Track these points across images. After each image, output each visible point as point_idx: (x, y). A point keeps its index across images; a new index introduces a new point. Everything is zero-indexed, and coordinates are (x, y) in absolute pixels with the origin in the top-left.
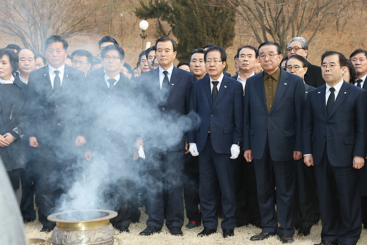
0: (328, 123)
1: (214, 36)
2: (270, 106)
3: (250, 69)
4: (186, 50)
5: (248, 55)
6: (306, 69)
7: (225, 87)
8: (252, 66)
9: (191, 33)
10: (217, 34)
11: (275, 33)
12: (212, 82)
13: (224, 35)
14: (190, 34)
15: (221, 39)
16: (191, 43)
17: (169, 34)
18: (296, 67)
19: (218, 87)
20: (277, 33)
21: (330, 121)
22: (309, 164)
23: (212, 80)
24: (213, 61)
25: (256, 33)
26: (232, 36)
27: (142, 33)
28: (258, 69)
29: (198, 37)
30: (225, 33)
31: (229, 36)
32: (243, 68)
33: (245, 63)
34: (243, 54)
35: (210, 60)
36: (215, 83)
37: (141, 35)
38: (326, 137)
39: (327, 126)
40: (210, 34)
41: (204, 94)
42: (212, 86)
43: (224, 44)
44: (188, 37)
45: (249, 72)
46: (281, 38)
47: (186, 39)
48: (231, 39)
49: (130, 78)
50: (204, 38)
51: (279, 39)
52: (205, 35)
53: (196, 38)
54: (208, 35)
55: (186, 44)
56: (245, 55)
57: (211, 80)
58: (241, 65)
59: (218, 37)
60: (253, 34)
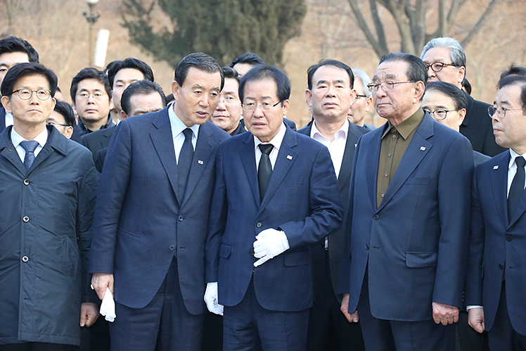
0: (509, 238)
1: (258, 14)
2: (381, 194)
3: (342, 114)
4: (191, 46)
5: (334, 83)
6: (464, 113)
7: (290, 157)
8: (344, 106)
9: (203, 6)
10: (264, 10)
11: (398, 7)
12: (259, 145)
13: (280, 11)
14: (200, 10)
15: (273, 20)
16: (204, 29)
17: (151, 9)
18: (440, 110)
19: (273, 156)
20: (402, 7)
21: (513, 233)
22: (480, 328)
23: (260, 142)
24: (259, 104)
25: (354, 7)
26: (299, 15)
27: (87, 10)
28: (360, 111)
29: (220, 16)
30: (283, 8)
31: (291, 14)
32: (327, 113)
33: (329, 100)
34: (323, 82)
35: (251, 101)
36: (267, 149)
37: (85, 14)
38: (502, 267)
39: (508, 244)
40: (249, 8)
41: (242, 174)
42: (258, 154)
43: (281, 32)
44: (197, 15)
45: (339, 121)
46: (413, 19)
47: (191, 22)
48: (297, 20)
49: (68, 136)
50: (234, 18)
51: (408, 21)
52: (237, 12)
53: (215, 18)
54: (242, 10)
55: (191, 34)
56: (329, 84)
57: (257, 142)
58: (319, 106)
59: (266, 17)
60: (348, 8)
